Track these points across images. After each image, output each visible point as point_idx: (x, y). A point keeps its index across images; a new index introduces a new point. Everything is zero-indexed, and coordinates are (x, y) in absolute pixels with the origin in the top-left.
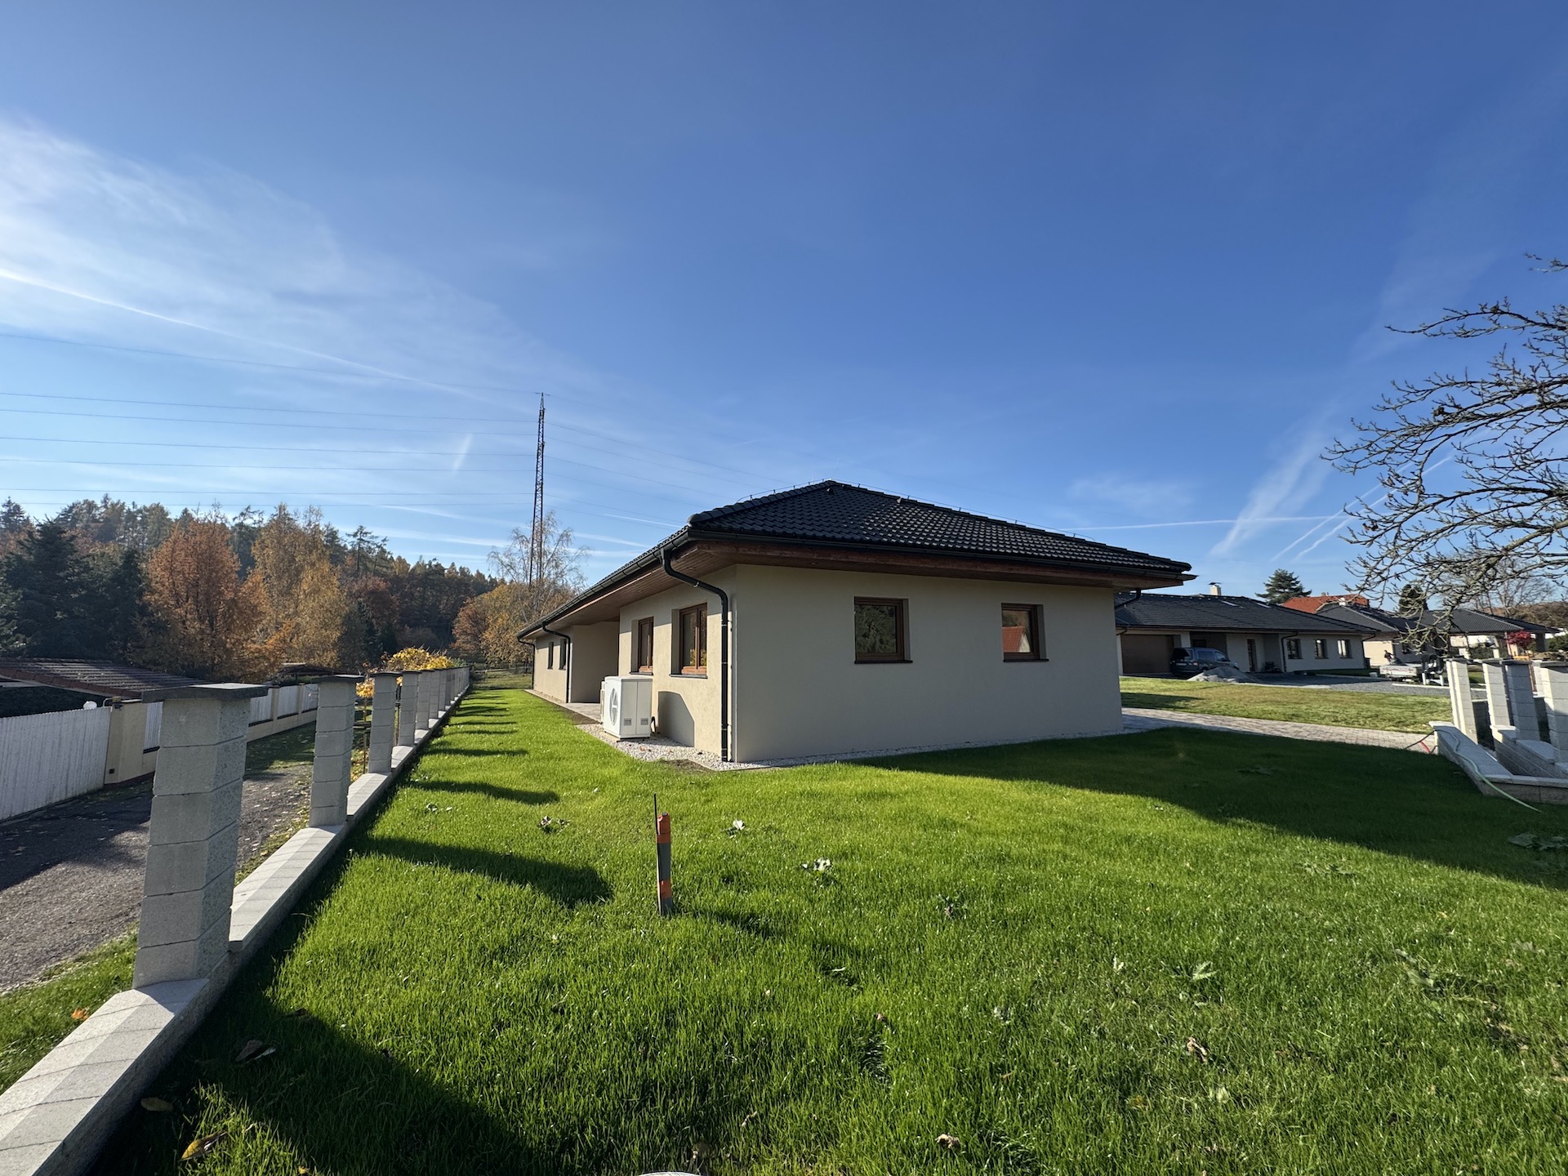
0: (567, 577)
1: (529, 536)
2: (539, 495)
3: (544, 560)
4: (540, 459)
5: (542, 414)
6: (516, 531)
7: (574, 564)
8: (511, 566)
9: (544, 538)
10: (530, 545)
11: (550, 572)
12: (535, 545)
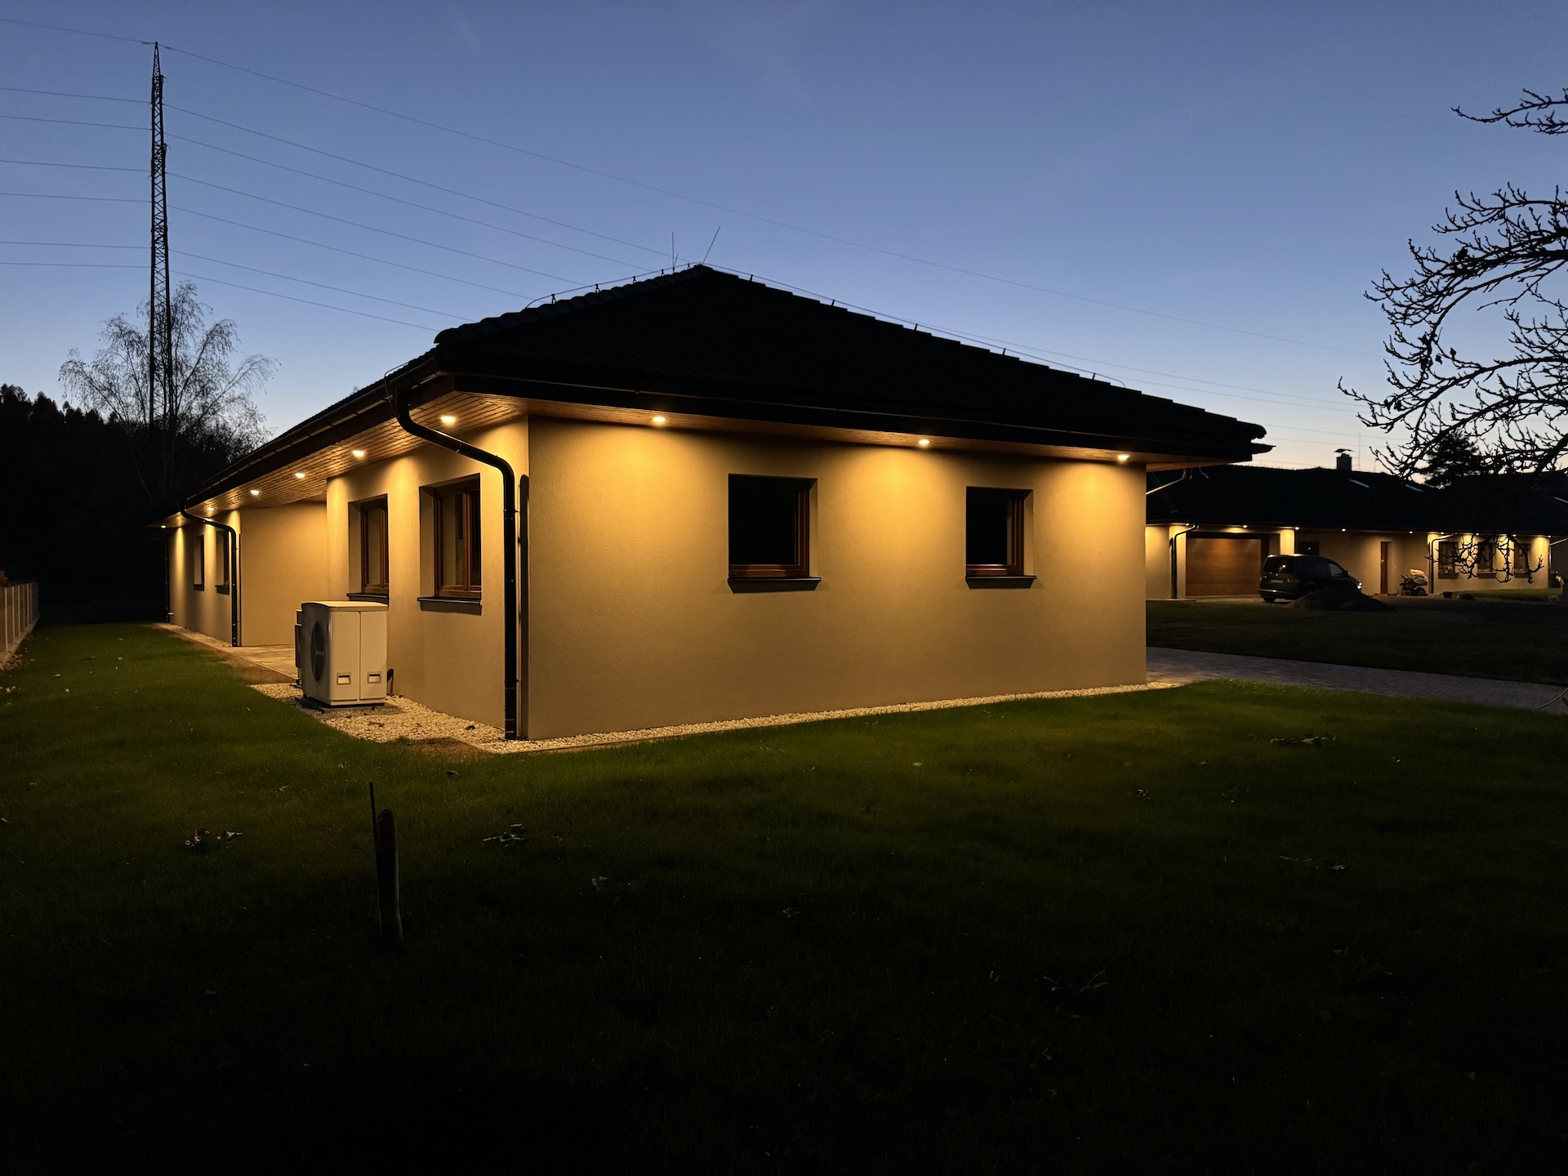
0: (226, 415)
1: (144, 330)
2: (160, 249)
3: (178, 380)
4: (159, 180)
5: (158, 84)
6: (118, 322)
7: (237, 391)
8: (110, 390)
9: (174, 337)
10: (147, 351)
11: (189, 404)
12: (157, 350)
